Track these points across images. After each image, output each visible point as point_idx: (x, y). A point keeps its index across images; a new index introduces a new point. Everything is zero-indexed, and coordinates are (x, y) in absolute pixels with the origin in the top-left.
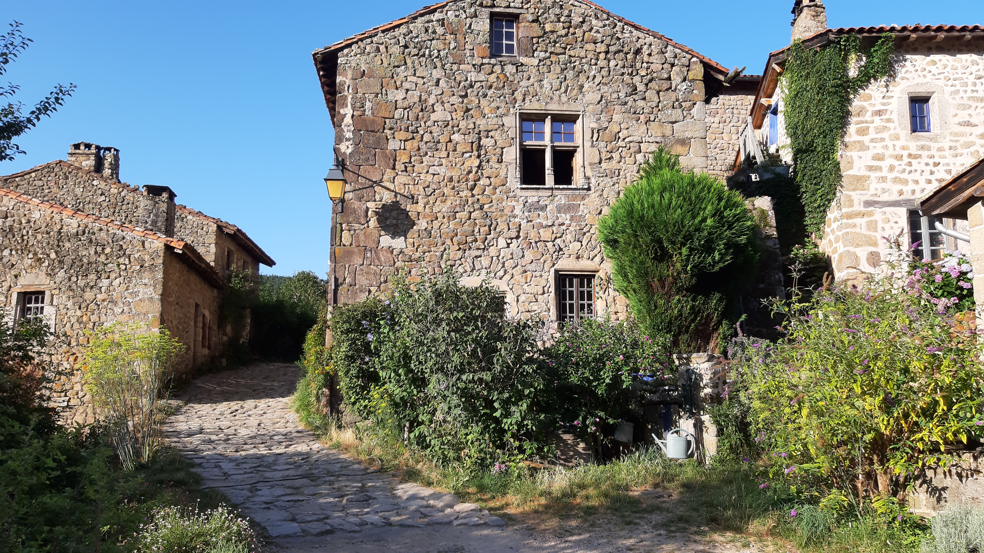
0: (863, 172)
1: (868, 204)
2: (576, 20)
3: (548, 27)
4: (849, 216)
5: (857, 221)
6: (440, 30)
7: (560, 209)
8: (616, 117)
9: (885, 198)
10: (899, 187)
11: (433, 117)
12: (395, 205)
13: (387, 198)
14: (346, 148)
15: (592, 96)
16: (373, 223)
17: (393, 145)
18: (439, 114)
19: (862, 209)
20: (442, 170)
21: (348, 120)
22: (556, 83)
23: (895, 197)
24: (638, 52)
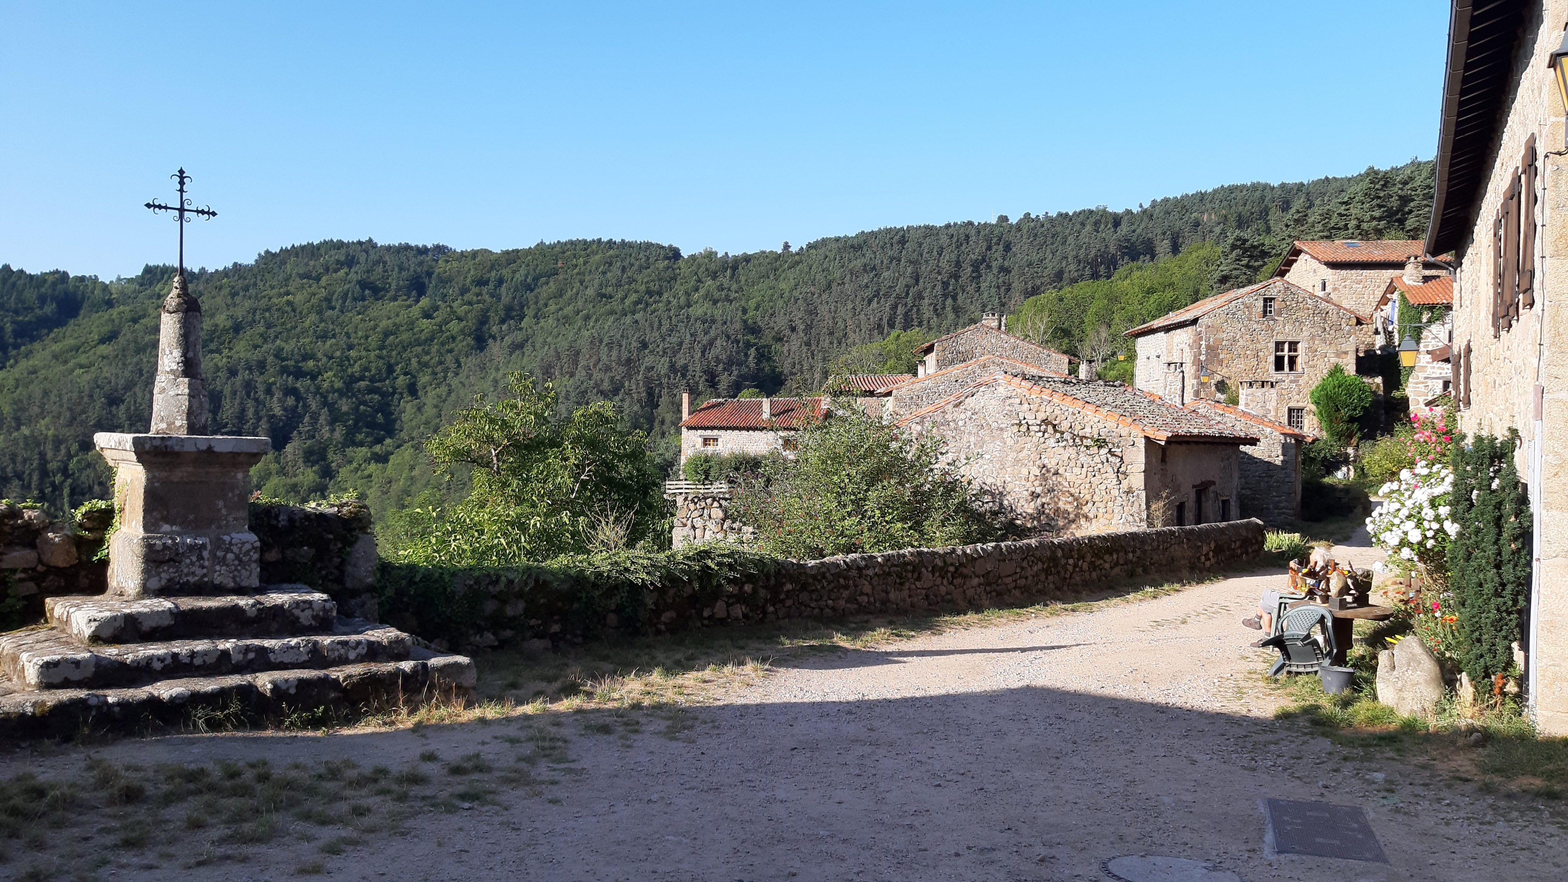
0: (1425, 364)
1: (1426, 378)
2: (1301, 300)
3: (1288, 303)
4: (1417, 383)
5: (1421, 385)
6: (1242, 307)
7: (1291, 382)
8: (1316, 342)
9: (1434, 376)
10: (1440, 371)
11: (1239, 344)
12: (1223, 381)
13: (1219, 378)
14: (1203, 358)
15: (1306, 334)
16: (1213, 388)
17: (1221, 356)
18: (1241, 342)
19: (1423, 380)
20: (1242, 366)
21: (1203, 346)
22: (1291, 328)
23: (1438, 375)
24: (1328, 313)
